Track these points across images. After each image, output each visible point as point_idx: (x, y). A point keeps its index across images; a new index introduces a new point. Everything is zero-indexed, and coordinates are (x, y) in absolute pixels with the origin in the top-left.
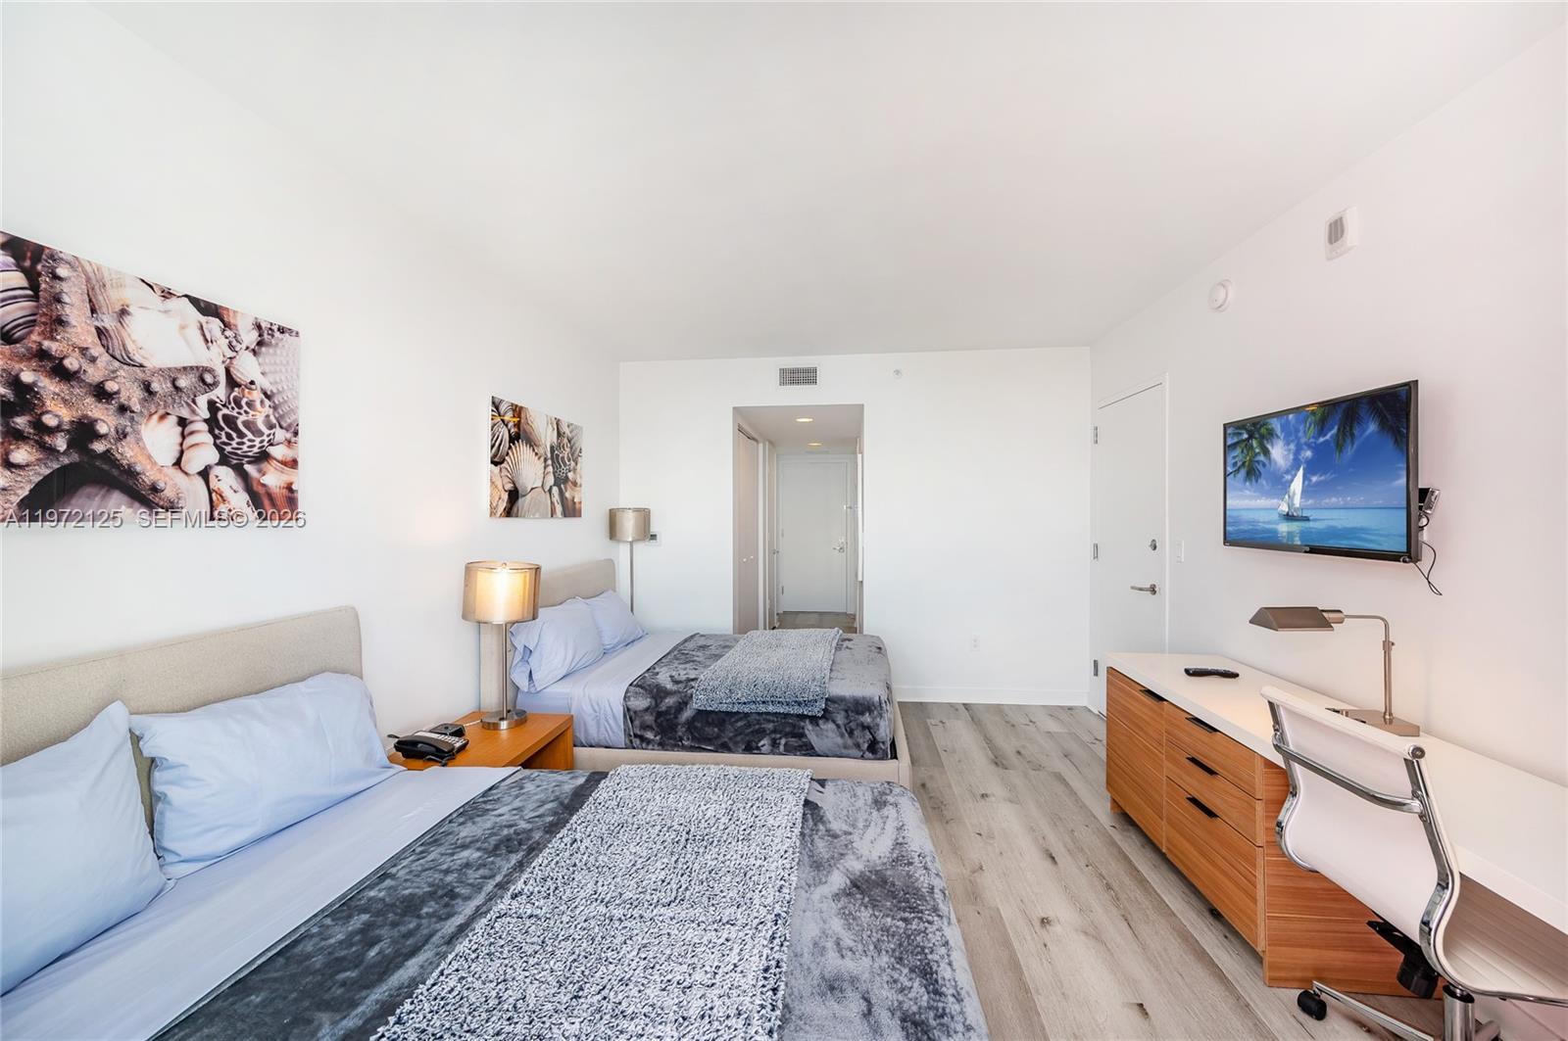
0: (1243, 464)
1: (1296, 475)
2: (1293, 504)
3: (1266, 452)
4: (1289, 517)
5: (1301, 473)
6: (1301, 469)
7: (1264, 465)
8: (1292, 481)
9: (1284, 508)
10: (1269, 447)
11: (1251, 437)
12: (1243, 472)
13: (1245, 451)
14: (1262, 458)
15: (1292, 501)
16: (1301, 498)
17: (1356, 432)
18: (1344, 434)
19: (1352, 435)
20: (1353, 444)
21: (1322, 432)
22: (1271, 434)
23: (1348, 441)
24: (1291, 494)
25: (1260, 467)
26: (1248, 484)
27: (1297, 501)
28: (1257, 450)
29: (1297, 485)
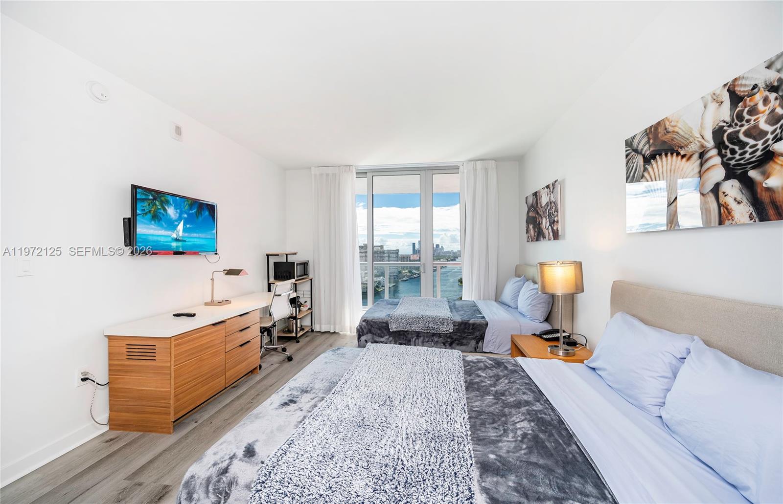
0: (150, 212)
1: (180, 223)
2: (179, 235)
3: (165, 210)
4: (177, 240)
5: (182, 222)
6: (183, 221)
7: (163, 215)
8: (178, 225)
9: (174, 236)
10: (166, 207)
11: (155, 199)
12: (149, 216)
13: (151, 205)
14: (162, 211)
15: (179, 233)
16: (183, 232)
17: (202, 213)
18: (199, 213)
19: (201, 214)
20: (201, 216)
21: (191, 209)
22: (167, 202)
23: (200, 215)
24: (178, 230)
25: (161, 216)
26: (153, 222)
27: (181, 234)
28: (159, 207)
29: (181, 227)
